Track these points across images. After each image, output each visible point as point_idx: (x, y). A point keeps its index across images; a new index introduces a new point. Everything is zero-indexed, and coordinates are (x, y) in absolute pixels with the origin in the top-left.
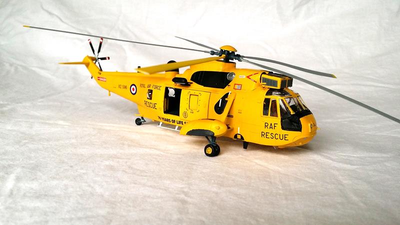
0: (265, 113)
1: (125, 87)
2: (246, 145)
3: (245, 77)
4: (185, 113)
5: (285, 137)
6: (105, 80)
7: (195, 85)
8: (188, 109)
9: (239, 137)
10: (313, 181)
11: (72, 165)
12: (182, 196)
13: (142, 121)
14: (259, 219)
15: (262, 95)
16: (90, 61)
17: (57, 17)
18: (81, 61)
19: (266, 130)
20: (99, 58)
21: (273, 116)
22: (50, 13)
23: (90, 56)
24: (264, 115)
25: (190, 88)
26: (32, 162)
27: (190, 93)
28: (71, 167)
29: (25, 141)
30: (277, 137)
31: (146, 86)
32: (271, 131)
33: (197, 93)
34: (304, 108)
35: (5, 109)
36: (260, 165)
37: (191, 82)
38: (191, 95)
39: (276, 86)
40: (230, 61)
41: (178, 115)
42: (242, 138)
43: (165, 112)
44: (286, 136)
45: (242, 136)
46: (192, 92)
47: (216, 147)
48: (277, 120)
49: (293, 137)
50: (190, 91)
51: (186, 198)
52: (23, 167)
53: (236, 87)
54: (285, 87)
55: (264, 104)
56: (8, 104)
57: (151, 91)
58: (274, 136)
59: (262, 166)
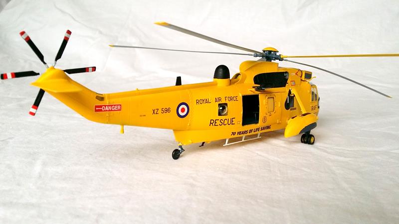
1: (168, 110)
3: (294, 74)
4: (265, 118)
8: (267, 113)
10: (309, 171)
11: (91, 153)
12: (191, 181)
14: (258, 200)
17: (70, 15)
22: (63, 12)
26: (54, 150)
27: (267, 97)
28: (91, 154)
29: (45, 132)
31: (211, 101)
35: (23, 103)
36: (261, 156)
43: (243, 125)
51: (194, 182)
52: (48, 154)
53: (292, 83)
56: (25, 99)
59: (263, 156)
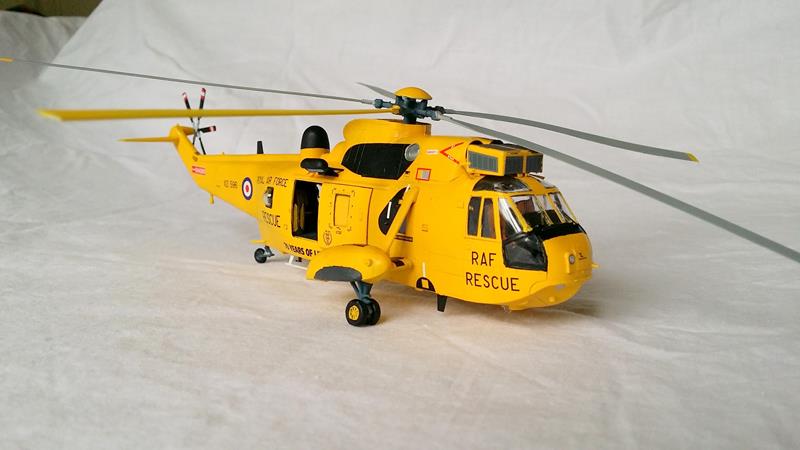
0: (472, 231)
1: (234, 185)
2: (442, 302)
3: (437, 152)
4: (327, 234)
5: (511, 284)
6: (202, 171)
7: (347, 175)
8: (332, 225)
9: (425, 284)
13: (266, 253)
15: (466, 190)
16: (180, 134)
17: (172, 59)
18: (166, 134)
19: (475, 269)
20: (199, 130)
21: (487, 236)
22: (159, 54)
23: (181, 125)
24: (469, 233)
25: (337, 180)
27: (335, 192)
30: (497, 283)
31: (265, 180)
32: (483, 270)
33: (348, 190)
34: (563, 220)
37: (343, 167)
38: (337, 195)
39: (496, 170)
40: (418, 120)
41: (316, 239)
42: (431, 287)
43: (294, 234)
44: (514, 281)
45: (430, 283)
46: (340, 189)
47: (371, 305)
48: (495, 245)
49: (529, 282)
50: (336, 186)
53: (421, 174)
54: (521, 172)
55: (470, 211)
57: (271, 191)
58: (490, 280)
